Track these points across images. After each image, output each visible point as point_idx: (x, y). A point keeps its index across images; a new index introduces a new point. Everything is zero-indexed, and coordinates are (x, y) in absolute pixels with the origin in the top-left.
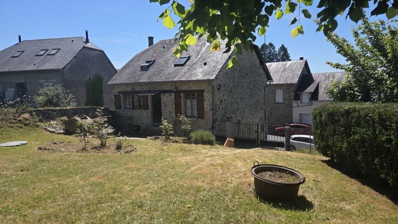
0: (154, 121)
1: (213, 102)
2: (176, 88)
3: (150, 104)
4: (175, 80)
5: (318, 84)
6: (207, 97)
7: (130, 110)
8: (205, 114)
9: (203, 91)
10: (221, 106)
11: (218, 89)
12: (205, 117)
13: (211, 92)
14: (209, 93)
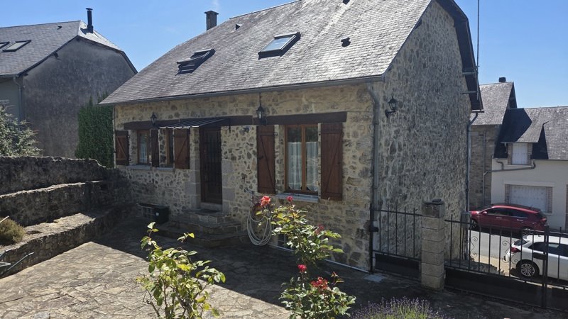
0: (204, 199)
1: (374, 152)
2: (261, 109)
3: (193, 154)
4: (260, 85)
5: (543, 128)
6: (355, 135)
7: (148, 168)
8: (346, 186)
9: (342, 117)
10: (391, 164)
11: (387, 114)
12: (346, 193)
13: (367, 119)
14: (362, 123)
